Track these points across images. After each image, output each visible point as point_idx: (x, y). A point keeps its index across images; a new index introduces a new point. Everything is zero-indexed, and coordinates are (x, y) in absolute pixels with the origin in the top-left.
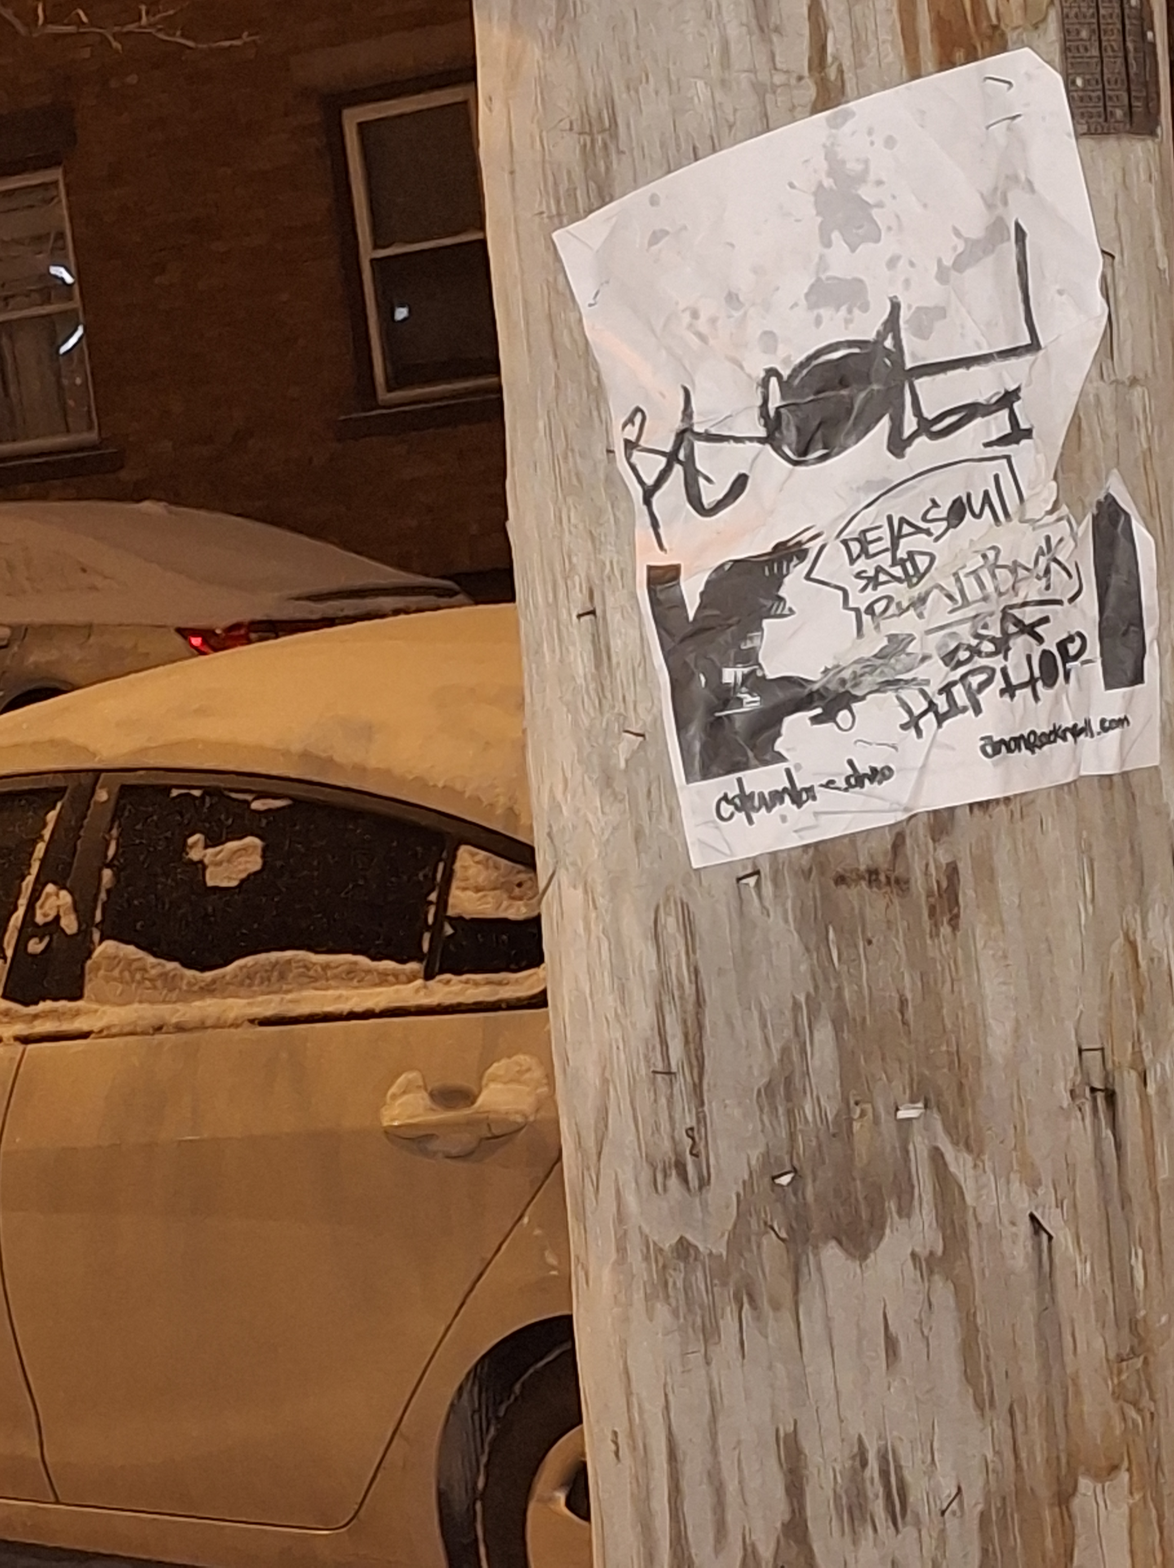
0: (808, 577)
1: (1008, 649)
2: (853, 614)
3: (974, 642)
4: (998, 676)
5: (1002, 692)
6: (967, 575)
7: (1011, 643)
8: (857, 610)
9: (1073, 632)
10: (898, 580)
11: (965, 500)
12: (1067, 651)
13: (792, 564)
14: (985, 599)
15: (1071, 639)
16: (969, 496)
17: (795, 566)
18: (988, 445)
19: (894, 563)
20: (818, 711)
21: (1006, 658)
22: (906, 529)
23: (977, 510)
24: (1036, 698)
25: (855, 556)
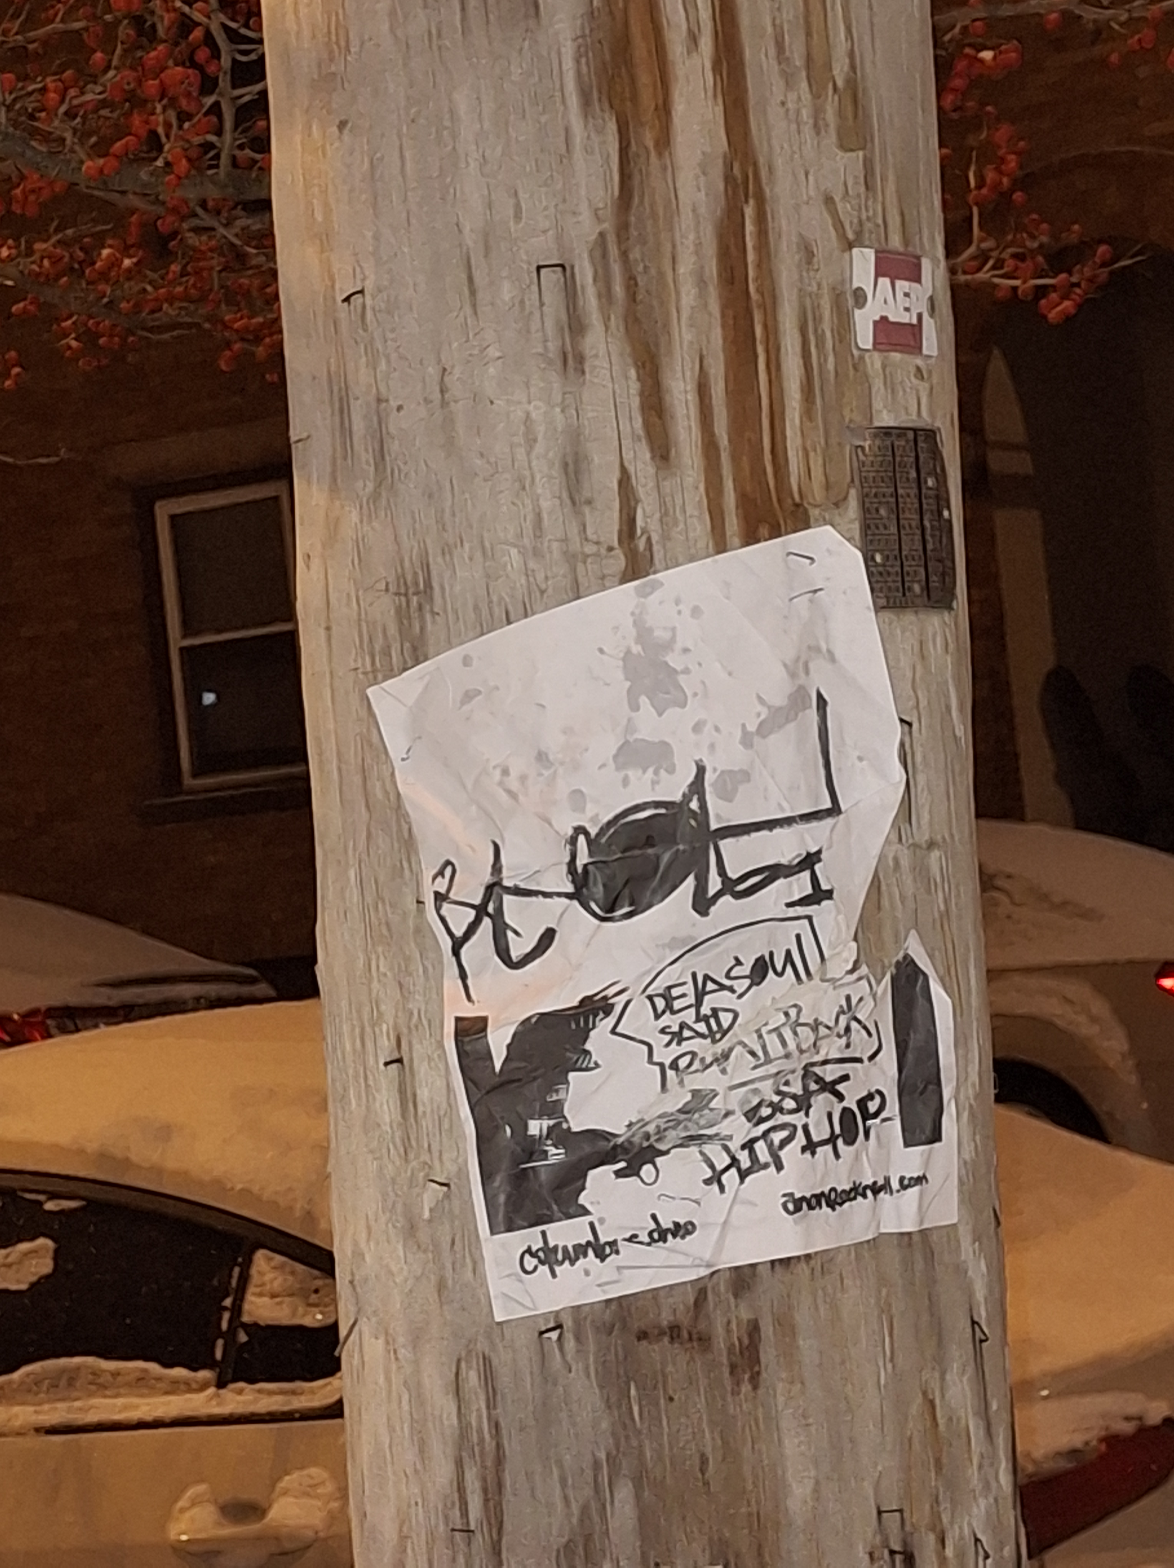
0: (613, 1032)
1: (809, 1106)
2: (657, 1069)
3: (776, 1099)
4: (800, 1132)
5: (804, 1149)
6: (770, 1032)
7: (812, 1100)
8: (661, 1065)
9: (873, 1090)
10: (702, 1036)
11: (767, 958)
12: (867, 1109)
13: (598, 1019)
14: (787, 1056)
15: (870, 1097)
16: (771, 954)
17: (602, 1020)
18: (790, 905)
19: (698, 1020)
20: (622, 1165)
21: (807, 1114)
22: (710, 986)
23: (779, 968)
24: (837, 1155)
25: (660, 1010)
